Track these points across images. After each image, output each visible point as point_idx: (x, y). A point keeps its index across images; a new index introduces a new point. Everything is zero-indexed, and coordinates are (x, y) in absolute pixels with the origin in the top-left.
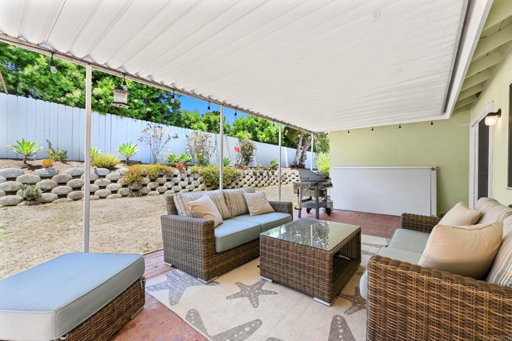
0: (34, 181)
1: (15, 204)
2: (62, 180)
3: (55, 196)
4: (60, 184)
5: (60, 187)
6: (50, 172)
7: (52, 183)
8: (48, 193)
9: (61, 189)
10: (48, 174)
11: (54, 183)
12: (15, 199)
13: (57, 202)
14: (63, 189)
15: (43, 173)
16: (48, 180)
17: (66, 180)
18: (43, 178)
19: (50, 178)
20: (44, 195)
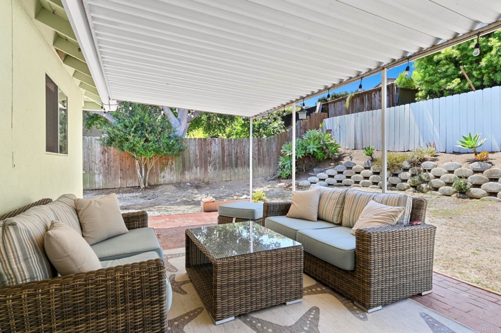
0: (467, 174)
1: (450, 194)
2: (494, 175)
3: (483, 193)
4: (491, 180)
5: (491, 183)
6: (482, 167)
7: (482, 178)
8: (477, 189)
9: (490, 185)
10: (480, 167)
11: (484, 178)
12: (449, 190)
13: (484, 200)
14: (493, 185)
15: (475, 167)
16: (479, 175)
17: (498, 175)
18: (475, 172)
19: (482, 172)
20: (473, 190)
